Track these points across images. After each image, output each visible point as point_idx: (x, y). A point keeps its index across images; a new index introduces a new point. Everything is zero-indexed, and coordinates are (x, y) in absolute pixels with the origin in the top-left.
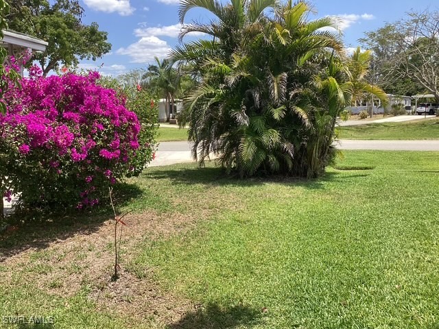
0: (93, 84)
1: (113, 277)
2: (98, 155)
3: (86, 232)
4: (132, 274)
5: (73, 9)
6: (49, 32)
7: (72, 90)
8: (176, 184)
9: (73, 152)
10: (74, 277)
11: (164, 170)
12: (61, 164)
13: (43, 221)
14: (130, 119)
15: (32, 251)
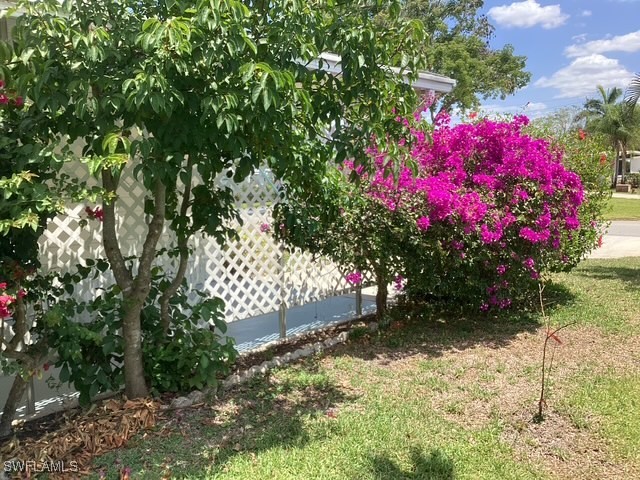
0: (517, 135)
1: (536, 416)
2: (517, 234)
3: (492, 344)
4: (564, 419)
5: (480, 29)
6: (445, 65)
7: (487, 144)
8: (634, 290)
9: (483, 230)
10: (478, 405)
11: (609, 266)
12: (466, 245)
13: (433, 321)
14: (570, 184)
15: (421, 358)
